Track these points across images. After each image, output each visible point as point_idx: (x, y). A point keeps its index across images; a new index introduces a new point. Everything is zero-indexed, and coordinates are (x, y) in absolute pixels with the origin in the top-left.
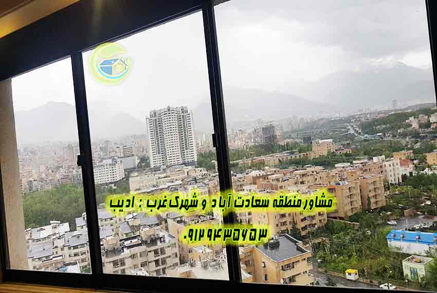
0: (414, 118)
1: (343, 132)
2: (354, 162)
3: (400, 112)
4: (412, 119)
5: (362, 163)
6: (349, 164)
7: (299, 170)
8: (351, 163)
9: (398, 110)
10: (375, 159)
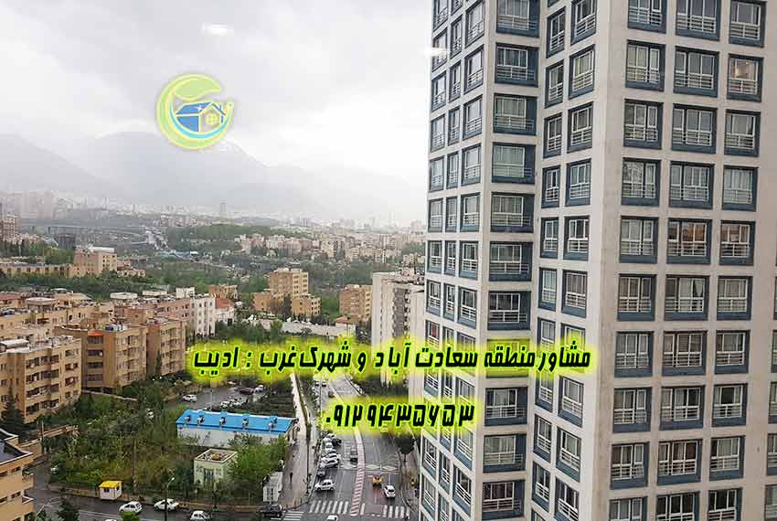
0: (247, 237)
1: (137, 239)
2: (144, 293)
3: (229, 223)
4: (243, 237)
5: (157, 297)
6: (135, 296)
7: (40, 296)
8: (140, 294)
9: (227, 220)
10: (180, 293)
